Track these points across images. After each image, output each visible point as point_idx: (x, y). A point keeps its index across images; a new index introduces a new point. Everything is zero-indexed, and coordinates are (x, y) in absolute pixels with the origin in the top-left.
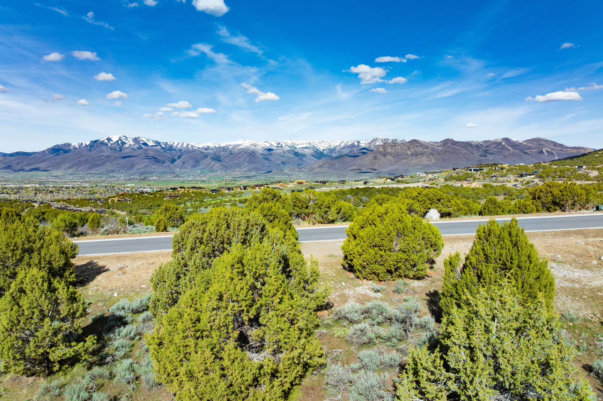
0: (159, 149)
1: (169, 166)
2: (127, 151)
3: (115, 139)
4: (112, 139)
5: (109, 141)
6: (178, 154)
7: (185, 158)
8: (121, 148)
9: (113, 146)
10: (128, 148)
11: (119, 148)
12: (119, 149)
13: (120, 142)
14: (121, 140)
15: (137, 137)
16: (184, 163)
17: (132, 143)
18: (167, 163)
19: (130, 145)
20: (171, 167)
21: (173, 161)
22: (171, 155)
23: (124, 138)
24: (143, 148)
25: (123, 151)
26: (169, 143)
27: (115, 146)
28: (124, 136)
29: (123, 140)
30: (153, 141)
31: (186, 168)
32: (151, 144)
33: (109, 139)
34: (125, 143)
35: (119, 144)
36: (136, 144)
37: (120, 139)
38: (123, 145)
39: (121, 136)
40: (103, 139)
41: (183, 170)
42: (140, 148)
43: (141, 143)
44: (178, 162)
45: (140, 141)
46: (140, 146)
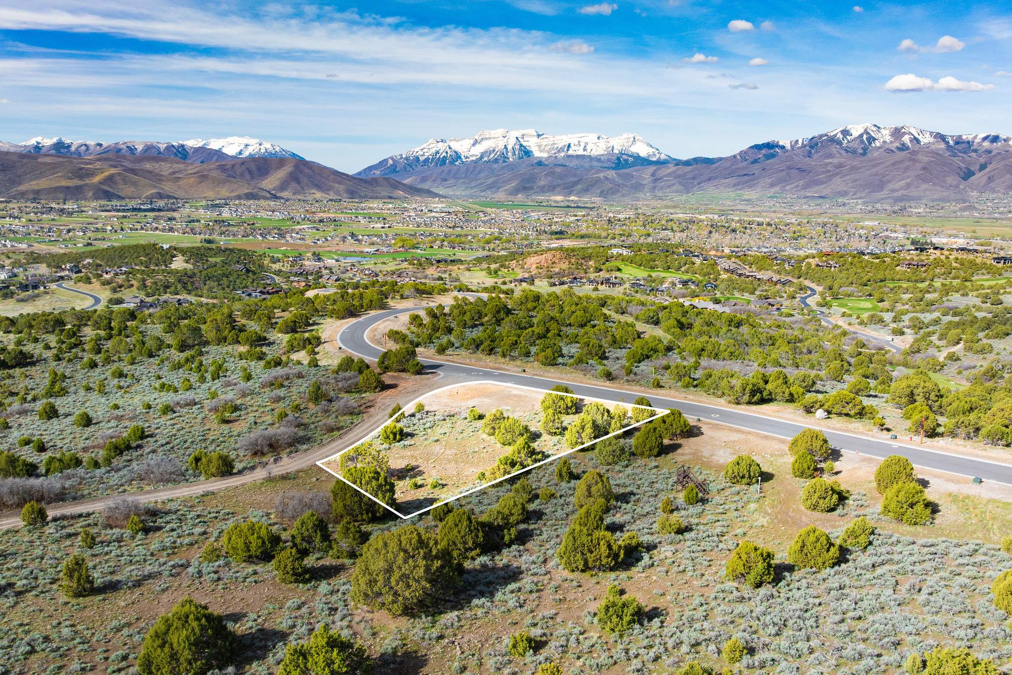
0: (941, 149)
1: (957, 187)
2: (876, 154)
3: (856, 131)
4: (852, 131)
5: (844, 136)
6: (982, 160)
7: (995, 170)
8: (865, 150)
9: (851, 144)
10: (879, 148)
11: (862, 149)
12: (862, 151)
13: (865, 137)
14: (868, 133)
15: (899, 125)
16: (990, 179)
17: (888, 138)
18: (952, 180)
19: (885, 142)
20: (962, 187)
21: (968, 175)
22: (964, 162)
23: (874, 129)
24: (908, 148)
25: (869, 155)
26: (964, 137)
27: (855, 145)
28: (875, 126)
29: (872, 134)
30: (931, 133)
31: (993, 191)
32: (925, 139)
33: (845, 133)
34: (874, 139)
35: (862, 142)
36: (895, 140)
37: (866, 132)
38: (870, 143)
39: (870, 125)
40: (835, 132)
41: (985, 196)
42: (903, 148)
43: (906, 139)
44: (979, 178)
45: (905, 133)
46: (904, 144)
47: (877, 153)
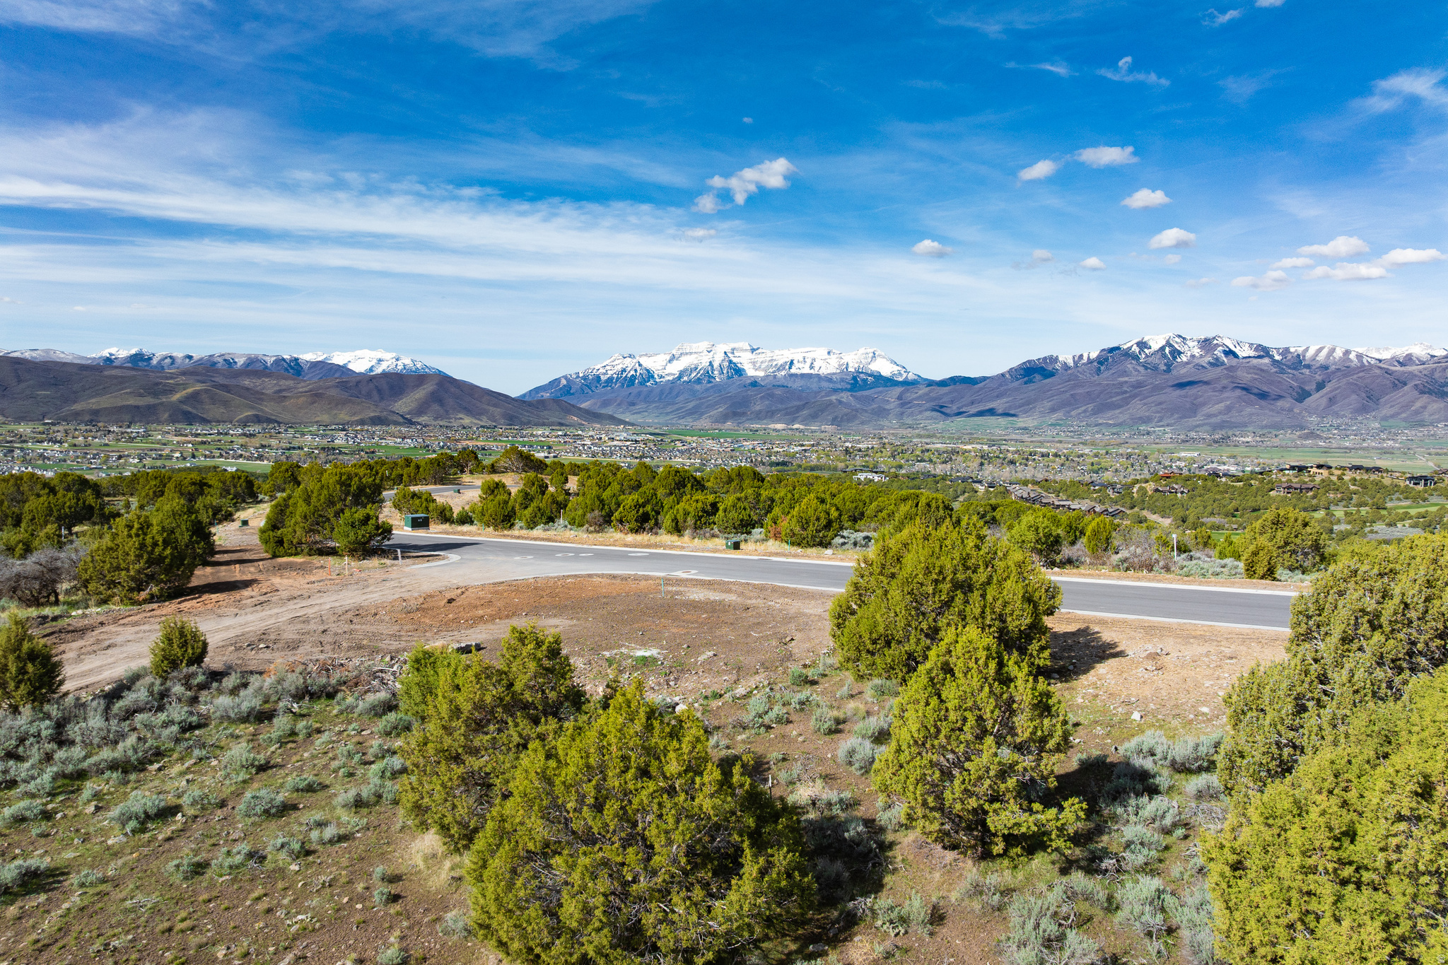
0: (1265, 364)
1: (1291, 410)
2: (1183, 371)
3: (1156, 344)
4: (1151, 343)
5: (1141, 350)
6: (1319, 378)
7: (1336, 389)
8: (1169, 366)
9: (1150, 360)
10: (1187, 363)
11: (1165, 365)
12: (1165, 368)
13: (1167, 350)
14: (1171, 346)
15: (1210, 336)
16: (1332, 401)
17: (1197, 352)
18: (1284, 402)
19: (1193, 356)
20: (1296, 410)
21: (1302, 395)
22: (1296, 380)
23: (1177, 339)
24: (1223, 363)
25: (1174, 372)
26: (1292, 350)
27: (1155, 360)
28: (1179, 336)
29: (1176, 346)
30: (1251, 345)
31: (1337, 415)
32: (1244, 352)
33: (1142, 345)
34: (1180, 353)
35: (1164, 356)
36: (1207, 353)
37: (1168, 344)
38: (1175, 358)
39: (1172, 336)
40: (1129, 345)
41: (1330, 420)
42: (1216, 363)
43: (1219, 352)
44: (1316, 399)
45: (1217, 345)
46: (1217, 359)
47: (1185, 370)
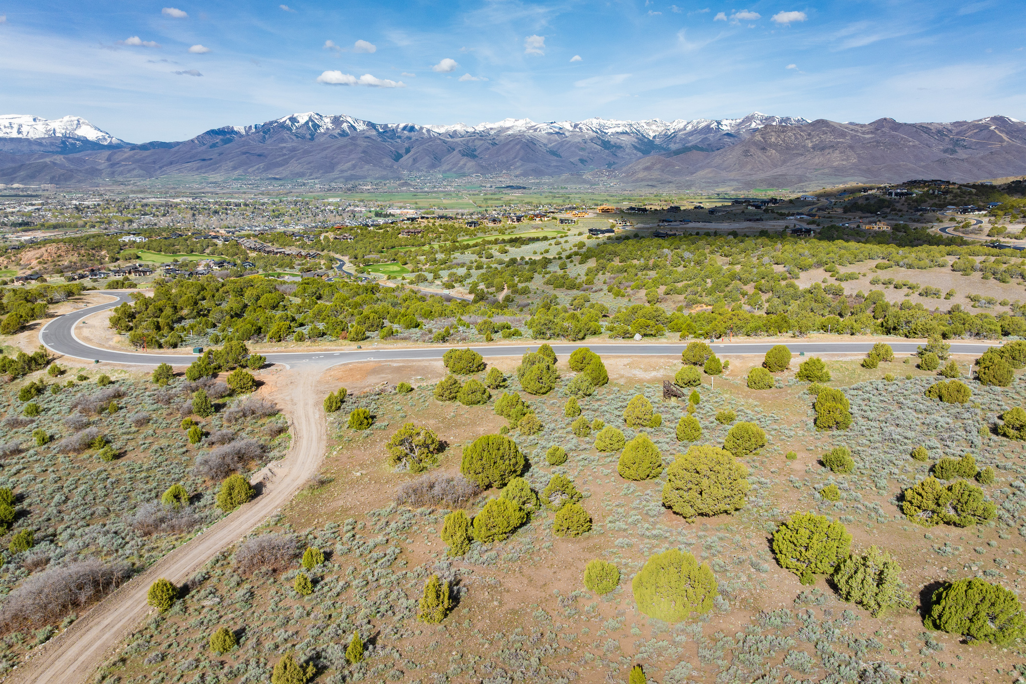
0: (374, 136)
1: (392, 167)
2: (322, 139)
3: (303, 119)
4: (299, 119)
5: (293, 123)
6: (406, 145)
7: (417, 153)
8: (312, 135)
9: (299, 131)
10: (324, 134)
11: (310, 134)
12: (310, 137)
13: (310, 124)
14: (313, 121)
15: (338, 115)
16: (415, 160)
17: (330, 126)
18: (387, 161)
19: (328, 129)
20: (395, 167)
21: (398, 157)
22: (393, 147)
23: (316, 116)
24: (347, 135)
25: (316, 140)
26: (390, 126)
27: (303, 131)
28: (318, 114)
29: (316, 121)
30: (364, 122)
31: (419, 170)
32: (361, 127)
33: (293, 120)
34: (319, 126)
35: (309, 128)
36: (336, 127)
37: (310, 119)
38: (316, 130)
39: (313, 114)
40: (284, 120)
41: (414, 173)
42: (343, 134)
43: (345, 126)
44: (406, 159)
45: (343, 122)
46: (344, 131)
47: (323, 139)
